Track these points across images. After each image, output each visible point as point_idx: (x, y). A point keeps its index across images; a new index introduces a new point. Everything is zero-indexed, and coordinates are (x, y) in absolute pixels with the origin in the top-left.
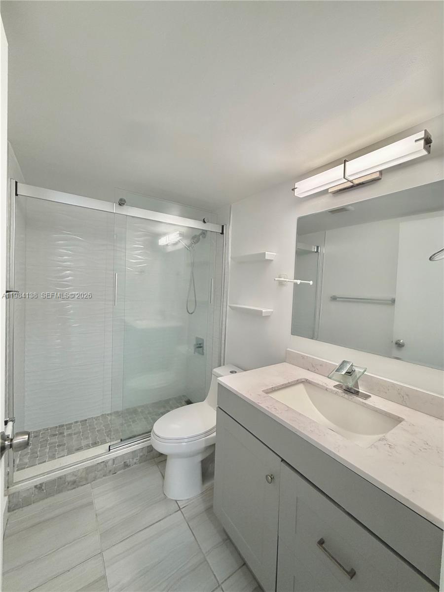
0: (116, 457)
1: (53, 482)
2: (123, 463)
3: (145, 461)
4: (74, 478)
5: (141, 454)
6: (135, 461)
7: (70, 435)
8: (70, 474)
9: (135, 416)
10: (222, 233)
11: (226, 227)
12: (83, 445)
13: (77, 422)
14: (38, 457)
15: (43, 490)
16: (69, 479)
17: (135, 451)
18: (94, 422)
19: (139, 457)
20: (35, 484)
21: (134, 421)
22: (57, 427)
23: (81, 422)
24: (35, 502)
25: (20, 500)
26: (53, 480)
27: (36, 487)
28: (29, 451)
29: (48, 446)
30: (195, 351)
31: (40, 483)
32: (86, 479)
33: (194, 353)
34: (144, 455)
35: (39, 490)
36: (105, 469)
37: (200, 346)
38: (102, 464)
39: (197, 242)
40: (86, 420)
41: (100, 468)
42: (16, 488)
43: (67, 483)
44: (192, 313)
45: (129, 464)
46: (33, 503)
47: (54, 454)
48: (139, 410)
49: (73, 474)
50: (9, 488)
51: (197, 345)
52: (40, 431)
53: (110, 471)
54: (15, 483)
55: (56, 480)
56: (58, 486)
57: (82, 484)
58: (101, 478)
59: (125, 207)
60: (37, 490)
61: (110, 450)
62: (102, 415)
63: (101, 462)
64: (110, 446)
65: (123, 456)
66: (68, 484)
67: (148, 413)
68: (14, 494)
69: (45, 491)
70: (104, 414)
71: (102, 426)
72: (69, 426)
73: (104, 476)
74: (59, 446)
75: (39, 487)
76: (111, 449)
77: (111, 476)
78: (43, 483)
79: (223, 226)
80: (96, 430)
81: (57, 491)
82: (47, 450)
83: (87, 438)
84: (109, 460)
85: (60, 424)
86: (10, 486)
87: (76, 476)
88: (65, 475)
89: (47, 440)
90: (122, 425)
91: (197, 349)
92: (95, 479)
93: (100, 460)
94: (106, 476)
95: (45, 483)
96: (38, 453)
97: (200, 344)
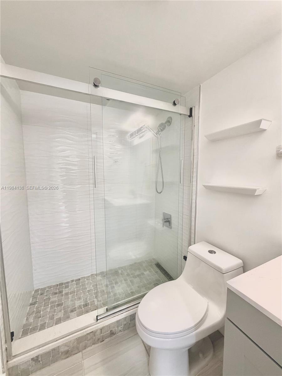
0: (104, 327)
1: (48, 354)
2: (109, 331)
3: (128, 328)
4: (66, 348)
5: (125, 323)
6: (120, 328)
7: (67, 294)
8: (62, 345)
9: (116, 277)
10: (191, 116)
11: (195, 109)
12: (76, 306)
13: (72, 281)
14: (40, 317)
15: (39, 361)
16: (62, 349)
17: (119, 320)
18: (85, 282)
19: (123, 326)
20: (32, 357)
21: (116, 283)
22: (57, 285)
23: (76, 280)
24: (32, 373)
25: (20, 372)
26: (48, 352)
27: (33, 359)
28: (35, 310)
29: (50, 306)
30: (163, 225)
31: (36, 355)
32: (78, 348)
33: (163, 227)
34: (128, 323)
35: (36, 362)
36: (94, 338)
37: (167, 221)
38: (92, 333)
39: (164, 129)
40: (79, 279)
41: (89, 337)
42: (15, 362)
43: (60, 354)
44: (160, 193)
45: (114, 332)
46: (31, 373)
47: (53, 315)
48: (120, 272)
49: (66, 345)
50: (9, 362)
51: (165, 219)
52: (45, 288)
53: (99, 339)
54: (14, 356)
55: (50, 351)
56: (52, 357)
57: (73, 353)
58: (91, 346)
59: (100, 88)
60: (34, 362)
61: (97, 320)
62: (92, 275)
63: (90, 333)
64: (97, 316)
65: (109, 326)
66: (62, 353)
67: (127, 275)
68: (13, 367)
69: (41, 362)
70: (93, 274)
71: (91, 286)
72: (67, 285)
73: (93, 344)
74: (58, 305)
75: (36, 360)
76: (98, 318)
77: (100, 344)
78: (39, 355)
79: (191, 109)
80: (87, 290)
81: (51, 361)
82: (48, 310)
83: (80, 298)
84: (97, 330)
85: (60, 283)
86: (9, 360)
87: (68, 346)
88: (58, 347)
89: (49, 299)
90: (107, 286)
91: (165, 223)
92: (85, 347)
93: (89, 330)
94: (95, 344)
95: (41, 355)
96: (41, 313)
97: (168, 219)
